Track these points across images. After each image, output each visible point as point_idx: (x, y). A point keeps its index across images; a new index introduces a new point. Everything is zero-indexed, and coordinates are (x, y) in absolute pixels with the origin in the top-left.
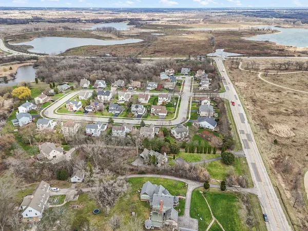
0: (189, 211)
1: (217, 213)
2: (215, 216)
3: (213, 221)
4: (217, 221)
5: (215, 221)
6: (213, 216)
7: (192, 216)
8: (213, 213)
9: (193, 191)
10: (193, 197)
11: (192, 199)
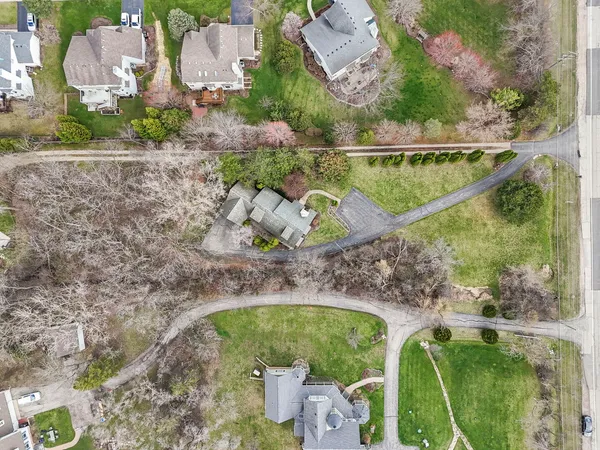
0: (395, 425)
1: (465, 418)
2: (460, 426)
3: (455, 439)
4: (465, 440)
5: (460, 441)
6: (455, 426)
7: (403, 439)
8: (455, 415)
9: (404, 349)
10: (404, 372)
11: (401, 378)
